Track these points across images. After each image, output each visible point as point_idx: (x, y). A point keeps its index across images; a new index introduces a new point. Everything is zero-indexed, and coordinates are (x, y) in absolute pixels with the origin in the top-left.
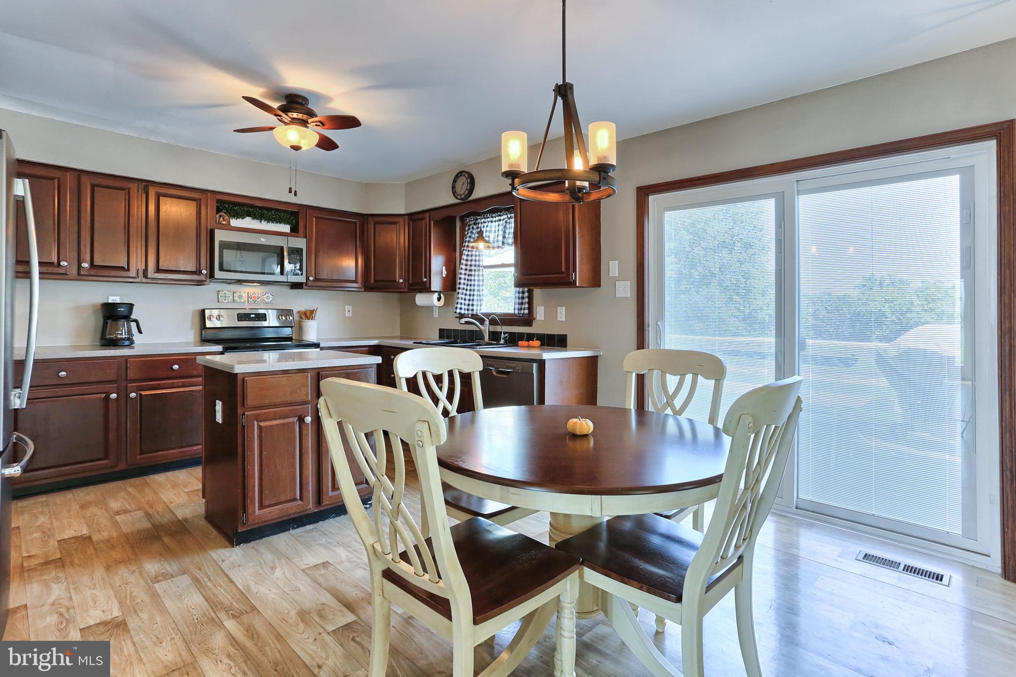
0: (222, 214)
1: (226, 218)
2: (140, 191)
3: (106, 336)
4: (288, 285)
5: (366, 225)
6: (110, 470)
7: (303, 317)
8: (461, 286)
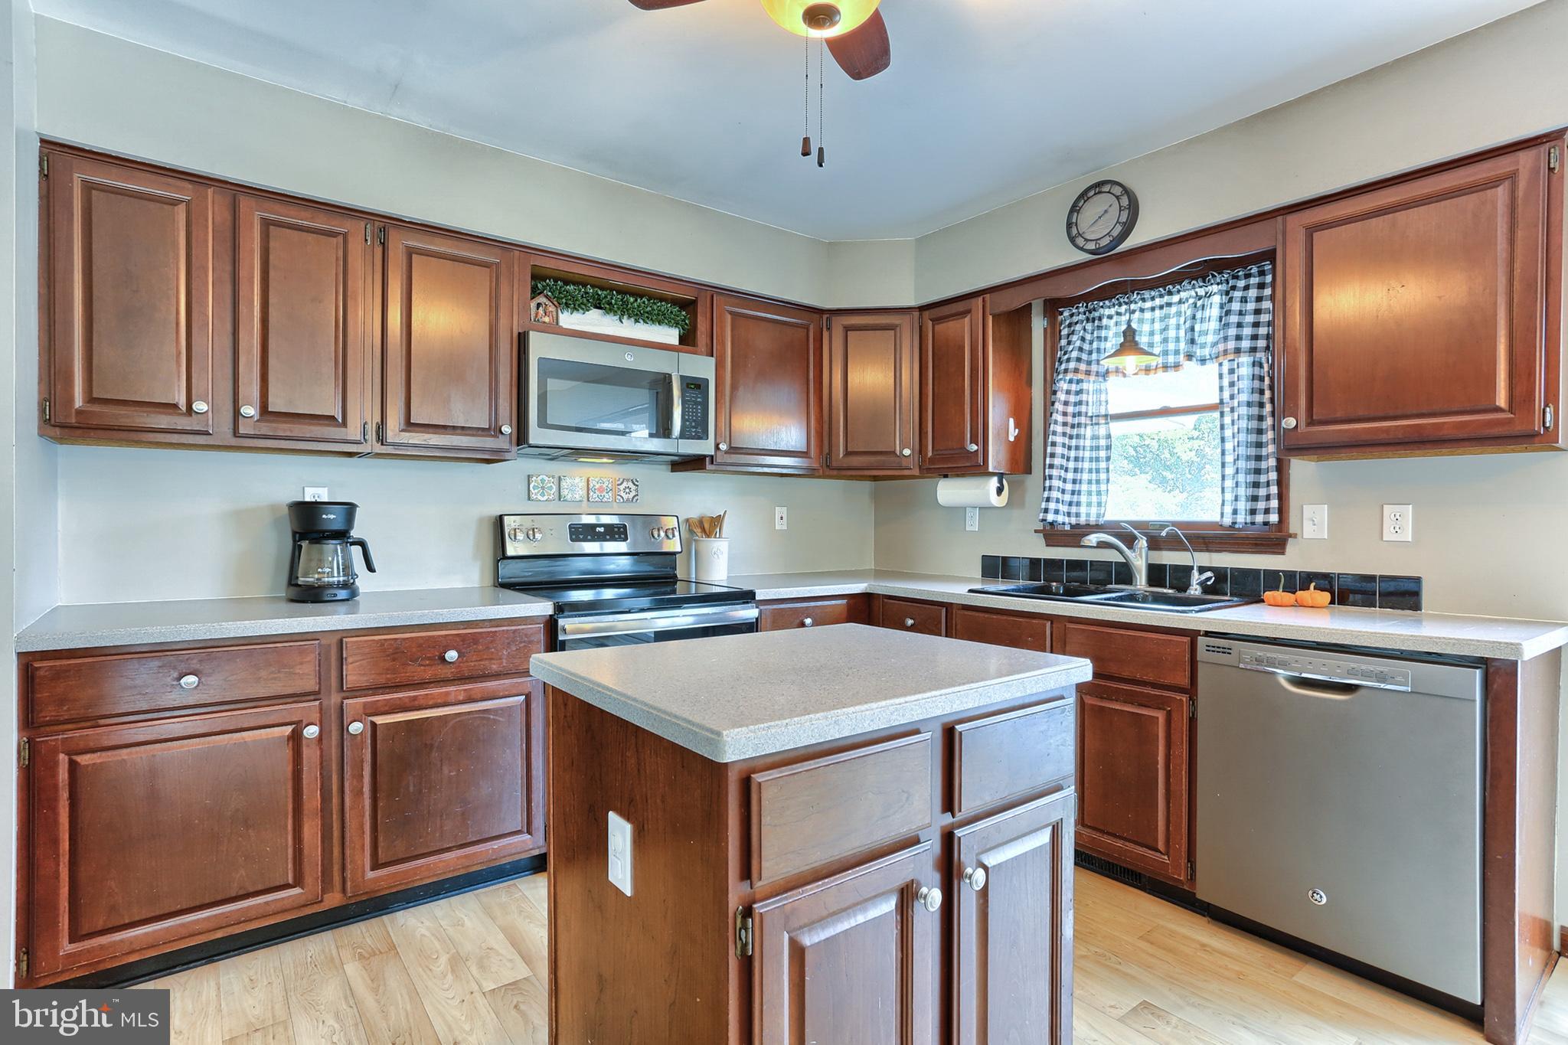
0: (542, 299)
1: (550, 309)
2: (369, 238)
3: (297, 578)
4: (665, 463)
5: (826, 334)
6: (308, 911)
7: (698, 531)
8: (1057, 461)
